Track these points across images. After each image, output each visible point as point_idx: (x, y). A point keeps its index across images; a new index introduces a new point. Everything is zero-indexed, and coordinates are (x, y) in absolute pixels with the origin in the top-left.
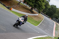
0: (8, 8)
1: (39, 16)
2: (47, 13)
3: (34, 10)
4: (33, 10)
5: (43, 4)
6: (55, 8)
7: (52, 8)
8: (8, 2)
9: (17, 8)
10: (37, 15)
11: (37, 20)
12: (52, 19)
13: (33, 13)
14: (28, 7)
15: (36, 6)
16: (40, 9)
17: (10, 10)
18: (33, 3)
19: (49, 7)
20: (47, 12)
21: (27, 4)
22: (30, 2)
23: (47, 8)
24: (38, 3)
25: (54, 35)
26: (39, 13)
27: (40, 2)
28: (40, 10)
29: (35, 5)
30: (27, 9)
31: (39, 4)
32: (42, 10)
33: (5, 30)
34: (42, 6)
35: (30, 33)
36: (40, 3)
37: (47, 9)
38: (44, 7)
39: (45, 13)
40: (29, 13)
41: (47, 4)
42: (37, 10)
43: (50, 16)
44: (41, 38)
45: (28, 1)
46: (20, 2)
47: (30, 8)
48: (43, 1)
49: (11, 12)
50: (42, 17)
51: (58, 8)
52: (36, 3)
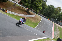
0: (4, 10)
1: (36, 17)
2: (44, 13)
4: (30, 11)
5: (40, 4)
6: (52, 8)
7: (50, 8)
8: (3, 4)
9: (13, 10)
11: (34, 22)
12: (50, 19)
13: (29, 14)
14: (24, 8)
15: (33, 6)
16: (37, 9)
17: (6, 12)
19: (46, 7)
21: (23, 5)
22: (26, 2)
23: (44, 8)
24: (35, 3)
25: (53, 36)
26: (36, 14)
27: (37, 2)
28: (37, 11)
32: (39, 11)
33: (1, 34)
34: (39, 6)
35: (28, 36)
37: (45, 9)
38: (41, 8)
39: (42, 13)
41: (44, 4)
42: (34, 11)
43: (48, 16)
44: (39, 40)
45: (24, 2)
46: (15, 4)
47: (26, 9)
48: (40, 2)
49: (7, 15)
51: (55, 8)
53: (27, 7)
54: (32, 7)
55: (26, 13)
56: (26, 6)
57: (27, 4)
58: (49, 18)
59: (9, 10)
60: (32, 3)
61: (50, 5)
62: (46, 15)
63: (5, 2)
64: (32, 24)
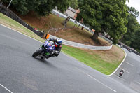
1: (113, 50)
2: (132, 42)
3: (101, 38)
4: (99, 38)
5: (123, 22)
9: (62, 33)
10: (110, 47)
14: (87, 29)
15: (107, 26)
16: (115, 33)
17: (45, 38)
18: (98, 20)
19: (137, 29)
20: (132, 39)
21: (85, 23)
23: (132, 31)
24: (111, 19)
28: (116, 37)
29: (103, 25)
30: (85, 35)
31: (112, 23)
32: (121, 37)
34: (120, 26)
36: (114, 19)
37: (133, 33)
38: (125, 29)
39: (127, 42)
40: (89, 43)
41: (132, 21)
42: (109, 37)
45: (86, 17)
47: (92, 32)
48: (123, 15)
52: (106, 21)
53: (92, 27)
54: (104, 28)
55: (91, 41)
56: (90, 24)
57: (94, 21)
60: (104, 18)
62: (136, 46)
63: (44, 15)
64: (104, 66)
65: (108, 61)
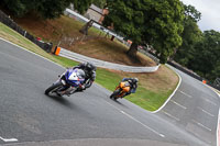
0: (47, 48)
1: (160, 74)
3: (141, 53)
4: (138, 53)
5: (176, 28)
7: (210, 40)
8: (45, 25)
9: (80, 46)
10: (155, 69)
11: (155, 90)
12: (211, 82)
13: (137, 62)
17: (54, 53)
18: (137, 25)
19: (197, 39)
20: (191, 56)
21: (117, 30)
22: (128, 20)
23: (190, 43)
24: (158, 24)
27: (165, 20)
28: (166, 53)
29: (144, 33)
31: (159, 30)
32: (173, 52)
34: (171, 34)
36: (162, 24)
37: (192, 47)
38: (179, 40)
39: (182, 60)
40: (123, 62)
41: (190, 27)
42: (154, 52)
43: (205, 72)
46: (89, 24)
47: (127, 45)
48: (176, 19)
49: (59, 64)
50: (175, 79)
52: (150, 27)
53: (128, 36)
54: (146, 39)
55: (126, 59)
56: (125, 32)
57: (130, 27)
58: (207, 78)
59: (67, 47)
60: (146, 22)
61: (212, 31)
62: (196, 66)
64: (146, 98)
65: (153, 90)
